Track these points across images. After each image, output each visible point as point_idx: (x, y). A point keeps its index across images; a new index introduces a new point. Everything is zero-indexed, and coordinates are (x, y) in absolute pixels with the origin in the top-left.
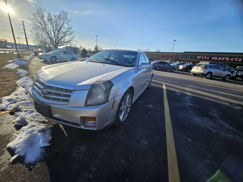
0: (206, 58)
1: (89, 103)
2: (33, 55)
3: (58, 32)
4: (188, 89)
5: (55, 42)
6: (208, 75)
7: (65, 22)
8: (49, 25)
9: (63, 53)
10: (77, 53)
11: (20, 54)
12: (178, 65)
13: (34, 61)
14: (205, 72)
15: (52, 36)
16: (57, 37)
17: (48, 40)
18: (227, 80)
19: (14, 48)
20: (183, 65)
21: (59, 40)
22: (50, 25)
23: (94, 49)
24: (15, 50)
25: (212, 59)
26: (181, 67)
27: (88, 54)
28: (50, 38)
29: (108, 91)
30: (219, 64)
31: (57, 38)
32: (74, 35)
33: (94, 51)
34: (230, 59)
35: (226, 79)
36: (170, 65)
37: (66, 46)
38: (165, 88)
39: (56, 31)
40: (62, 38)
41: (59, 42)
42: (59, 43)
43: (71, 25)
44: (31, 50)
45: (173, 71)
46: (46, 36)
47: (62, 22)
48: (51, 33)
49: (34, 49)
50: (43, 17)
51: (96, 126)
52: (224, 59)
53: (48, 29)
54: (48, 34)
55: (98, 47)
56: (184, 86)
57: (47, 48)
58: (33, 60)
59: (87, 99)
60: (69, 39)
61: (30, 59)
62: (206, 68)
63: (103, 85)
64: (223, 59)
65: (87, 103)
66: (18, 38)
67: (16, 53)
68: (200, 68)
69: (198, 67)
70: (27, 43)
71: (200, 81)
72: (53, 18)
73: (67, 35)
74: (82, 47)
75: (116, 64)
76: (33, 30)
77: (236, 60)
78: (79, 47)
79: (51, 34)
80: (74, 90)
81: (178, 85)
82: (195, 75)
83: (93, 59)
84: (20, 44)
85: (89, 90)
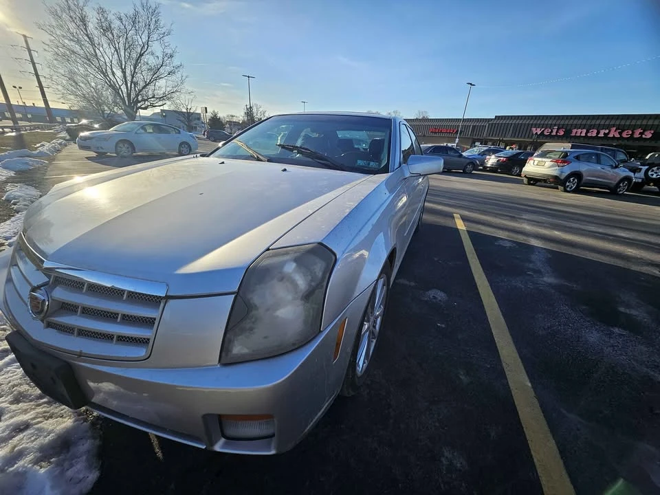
0: (557, 132)
1: (238, 349)
2: (64, 138)
3: (135, 68)
4: (527, 227)
5: (126, 99)
6: (570, 182)
7: (155, 36)
8: (105, 45)
9: (151, 131)
10: (196, 128)
11: (25, 136)
12: (484, 154)
13: (66, 158)
14: (562, 172)
15: (118, 80)
16: (132, 82)
17: (108, 94)
18: (621, 192)
19: (7, 119)
20: (496, 155)
21: (140, 91)
22: (109, 45)
23: (243, 114)
24: (10, 123)
25: (573, 134)
26: (491, 160)
27: (227, 131)
28: (112, 86)
29: (319, 293)
30: (597, 149)
31: (133, 86)
32: (184, 75)
33: (244, 122)
34: (620, 133)
35: (618, 190)
36: (461, 156)
37: (162, 108)
38: (464, 228)
39: (129, 63)
40: (148, 85)
41: (140, 98)
42: (140, 102)
43: (173, 46)
44: (59, 122)
45: (471, 173)
46: (99, 81)
47: (145, 38)
48: (114, 70)
49: (70, 121)
50: (83, 20)
51: (273, 435)
52: (604, 134)
53: (102, 59)
54: (105, 74)
55: (254, 110)
56: (513, 218)
57: (106, 116)
58: (64, 152)
59: (228, 335)
60: (168, 89)
61: (52, 152)
62: (564, 162)
63: (294, 265)
64: (601, 135)
65: (229, 351)
66: (15, 87)
67: (14, 134)
68: (548, 162)
69: (544, 160)
70: (46, 102)
71: (551, 199)
72: (116, 24)
73: (162, 76)
74: (208, 111)
75: (323, 164)
76: (55, 62)
77: (637, 135)
78: (199, 111)
79: (113, 73)
80: (168, 298)
81: (496, 215)
82: (534, 181)
83: (245, 147)
84: (25, 107)
85: (237, 294)
